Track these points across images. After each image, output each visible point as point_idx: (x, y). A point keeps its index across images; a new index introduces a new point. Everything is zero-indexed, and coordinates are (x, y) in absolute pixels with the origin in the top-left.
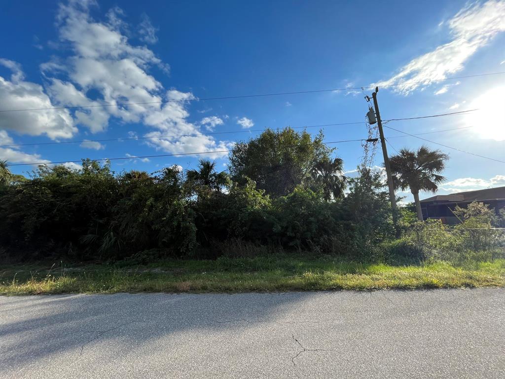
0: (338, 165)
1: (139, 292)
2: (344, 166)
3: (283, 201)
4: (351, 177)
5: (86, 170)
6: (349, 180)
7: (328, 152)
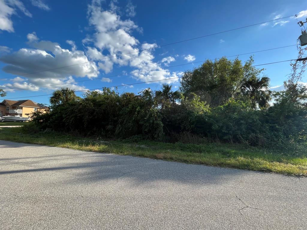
0: (264, 82)
1: (137, 156)
2: (270, 83)
3: (221, 109)
4: (277, 91)
5: (105, 93)
6: (274, 93)
7: (256, 73)
